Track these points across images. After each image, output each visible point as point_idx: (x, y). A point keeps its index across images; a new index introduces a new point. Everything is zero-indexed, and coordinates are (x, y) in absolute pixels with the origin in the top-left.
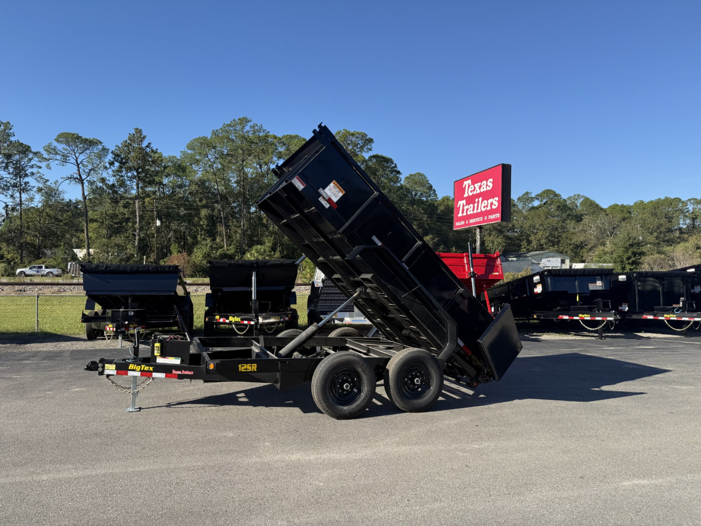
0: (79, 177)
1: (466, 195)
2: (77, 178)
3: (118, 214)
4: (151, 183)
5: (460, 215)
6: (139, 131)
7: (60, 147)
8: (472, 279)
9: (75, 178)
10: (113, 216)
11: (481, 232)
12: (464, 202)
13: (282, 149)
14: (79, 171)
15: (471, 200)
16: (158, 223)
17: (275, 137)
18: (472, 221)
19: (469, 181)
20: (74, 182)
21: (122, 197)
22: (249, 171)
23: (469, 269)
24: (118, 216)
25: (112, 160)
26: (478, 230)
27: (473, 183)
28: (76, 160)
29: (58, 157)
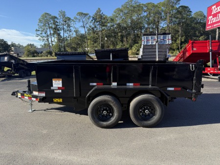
1: (213, 13)
4: (104, 26)
5: (209, 23)
6: (99, 9)
7: (78, 17)
8: (210, 53)
9: (83, 26)
10: (94, 37)
11: (219, 30)
12: (212, 17)
13: (145, 9)
14: (83, 24)
15: (215, 15)
16: (106, 39)
17: (143, 4)
18: (215, 25)
19: (215, 6)
20: (82, 28)
21: (96, 31)
22: (134, 18)
23: (209, 48)
25: (92, 19)
26: (218, 30)
27: (217, 7)
28: (83, 21)
29: (78, 20)
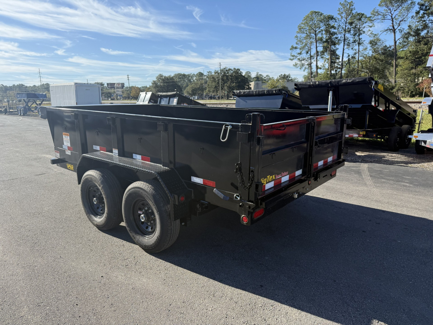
0: (393, 28)
2: (391, 29)
3: (419, 51)
7: (381, 9)
9: (390, 30)
14: (393, 23)
20: (390, 32)
24: (418, 52)
25: (418, 10)
28: (392, 17)
29: (380, 17)
